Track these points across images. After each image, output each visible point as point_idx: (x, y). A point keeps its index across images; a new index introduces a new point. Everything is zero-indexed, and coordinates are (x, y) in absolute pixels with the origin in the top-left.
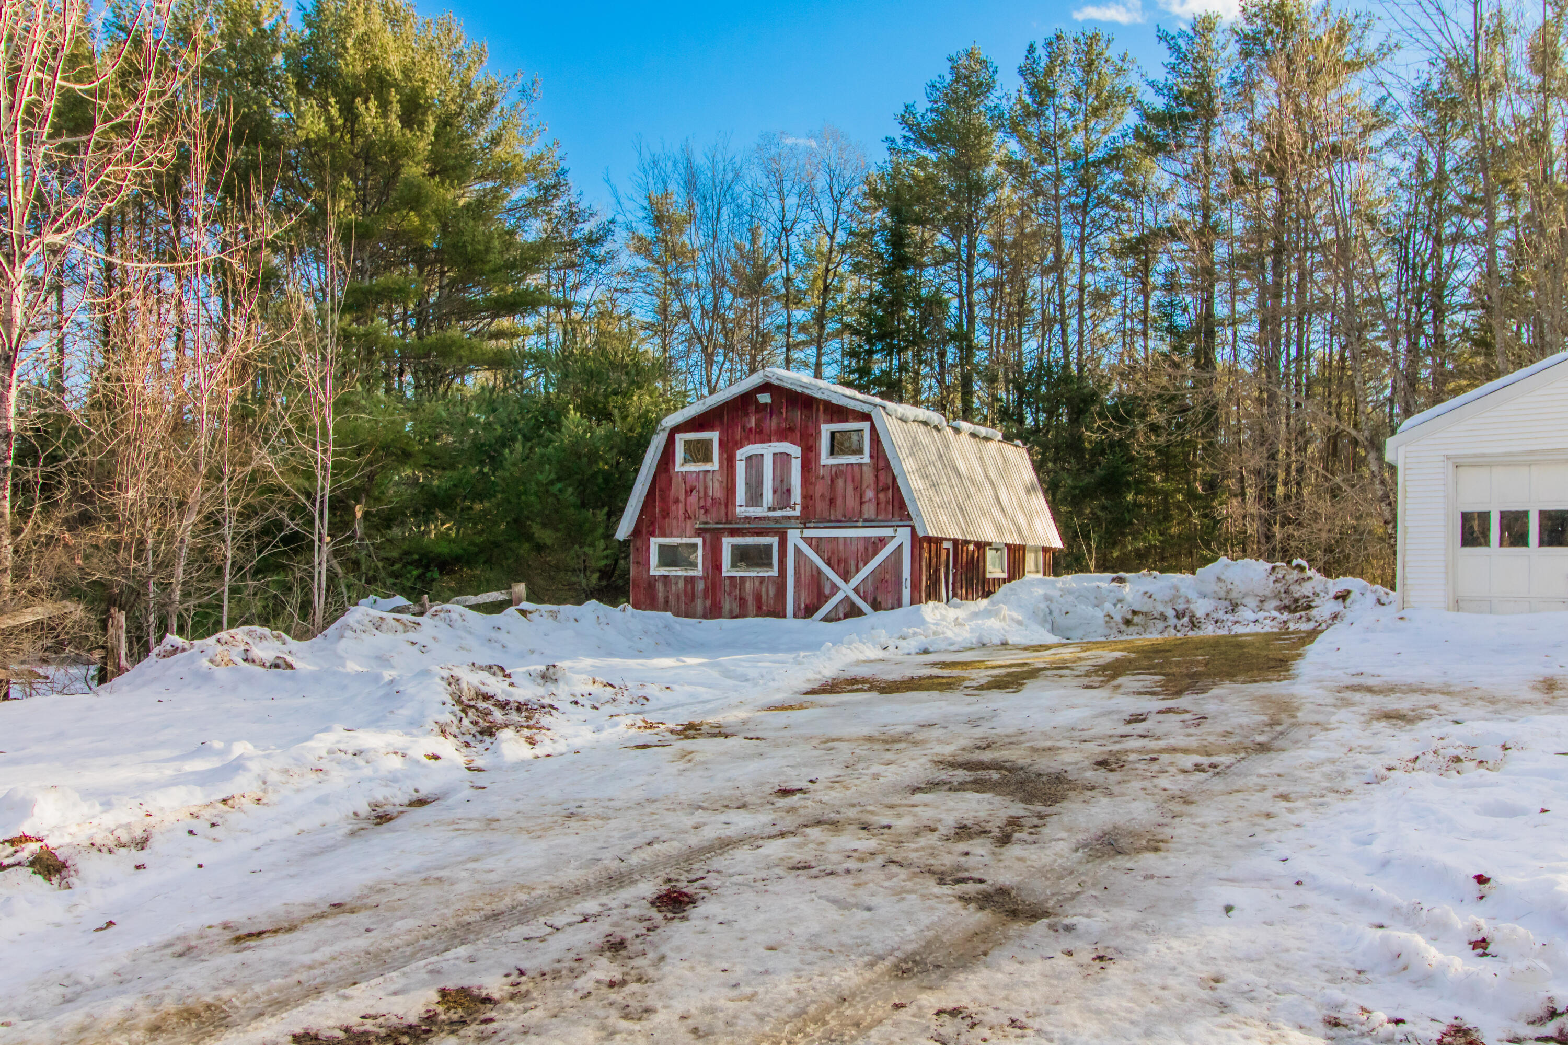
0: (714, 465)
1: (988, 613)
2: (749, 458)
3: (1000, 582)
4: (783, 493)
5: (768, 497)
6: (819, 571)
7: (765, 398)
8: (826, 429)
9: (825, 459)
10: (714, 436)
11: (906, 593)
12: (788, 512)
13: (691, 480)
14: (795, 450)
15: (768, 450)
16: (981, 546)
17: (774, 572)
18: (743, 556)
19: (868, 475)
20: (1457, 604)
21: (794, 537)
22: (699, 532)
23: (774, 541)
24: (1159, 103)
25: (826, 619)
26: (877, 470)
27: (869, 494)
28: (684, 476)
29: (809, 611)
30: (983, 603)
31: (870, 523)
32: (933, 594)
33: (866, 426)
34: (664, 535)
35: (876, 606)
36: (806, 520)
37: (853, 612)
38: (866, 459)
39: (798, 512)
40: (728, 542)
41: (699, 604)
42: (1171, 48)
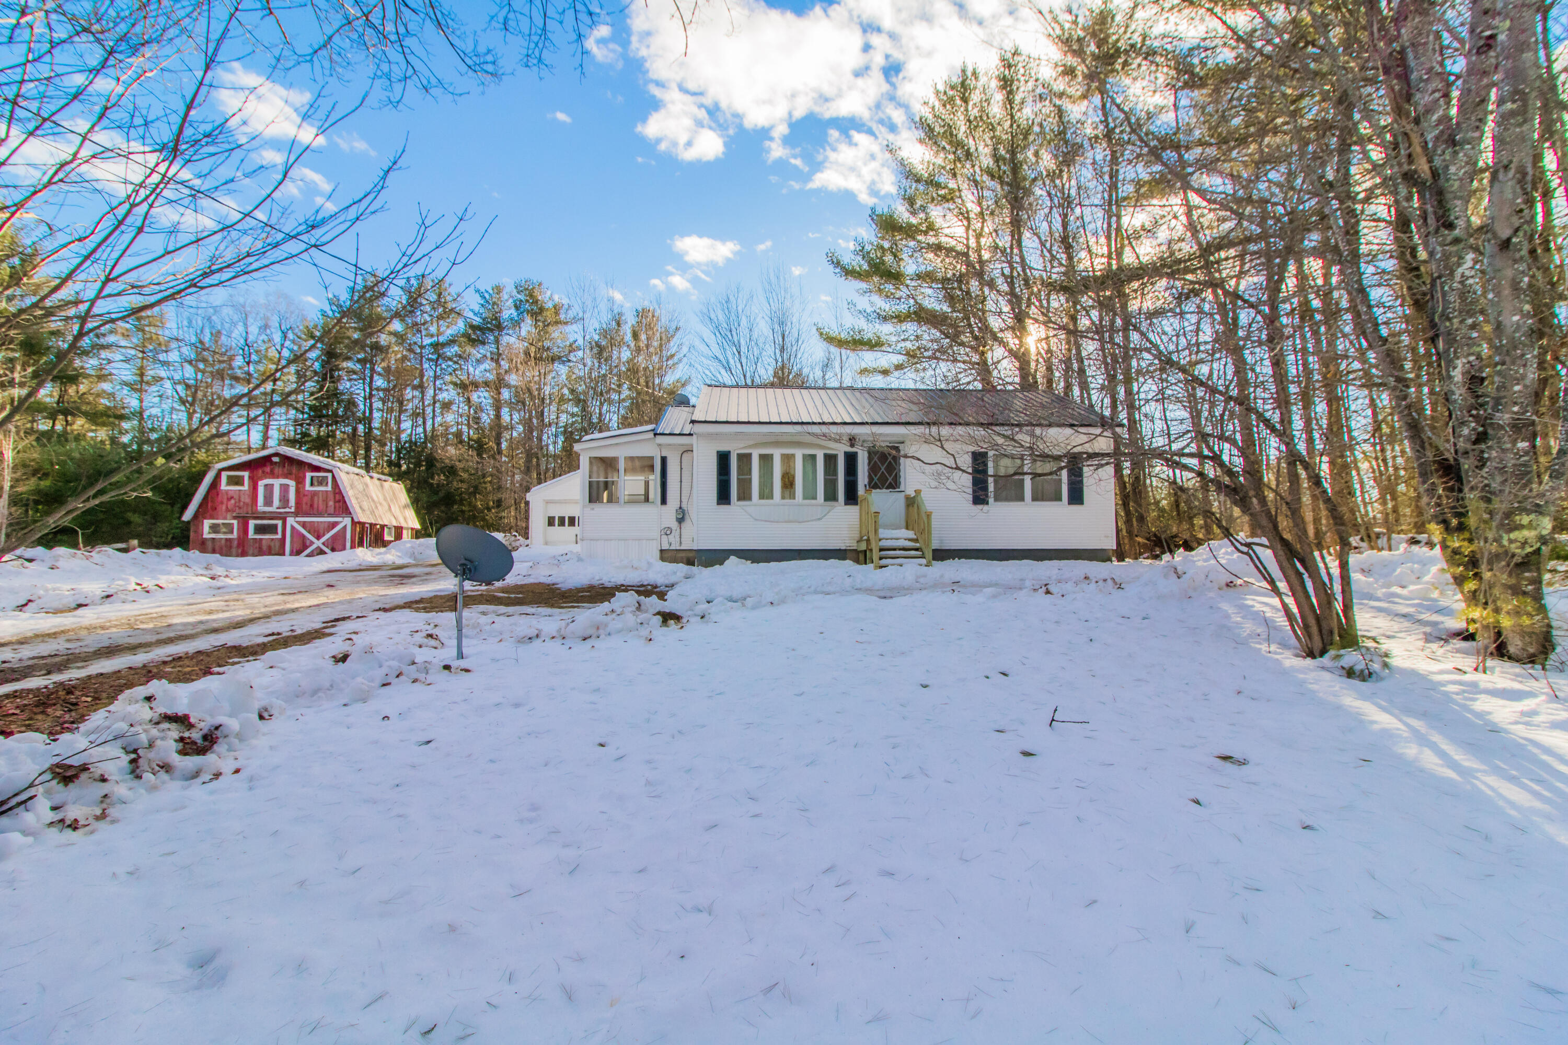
0: (246, 487)
1: (385, 553)
2: (266, 486)
3: (391, 542)
4: (284, 500)
5: (276, 502)
6: (303, 536)
7: (276, 459)
8: (309, 475)
9: (308, 487)
10: (246, 474)
11: (348, 544)
12: (287, 510)
13: (231, 494)
14: (292, 483)
15: (277, 483)
16: (383, 527)
17: (279, 536)
18: (260, 529)
19: (331, 496)
20: (546, 543)
21: (291, 521)
22: (235, 518)
23: (279, 523)
24: (477, 321)
25: (307, 556)
26: (335, 494)
27: (331, 503)
28: (227, 492)
29: (298, 553)
30: (383, 550)
31: (330, 515)
32: (361, 544)
33: (330, 475)
34: (212, 518)
35: (333, 550)
36: (296, 514)
37: (322, 552)
38: (329, 488)
39: (293, 510)
40: (252, 523)
41: (234, 551)
42: (483, 297)
